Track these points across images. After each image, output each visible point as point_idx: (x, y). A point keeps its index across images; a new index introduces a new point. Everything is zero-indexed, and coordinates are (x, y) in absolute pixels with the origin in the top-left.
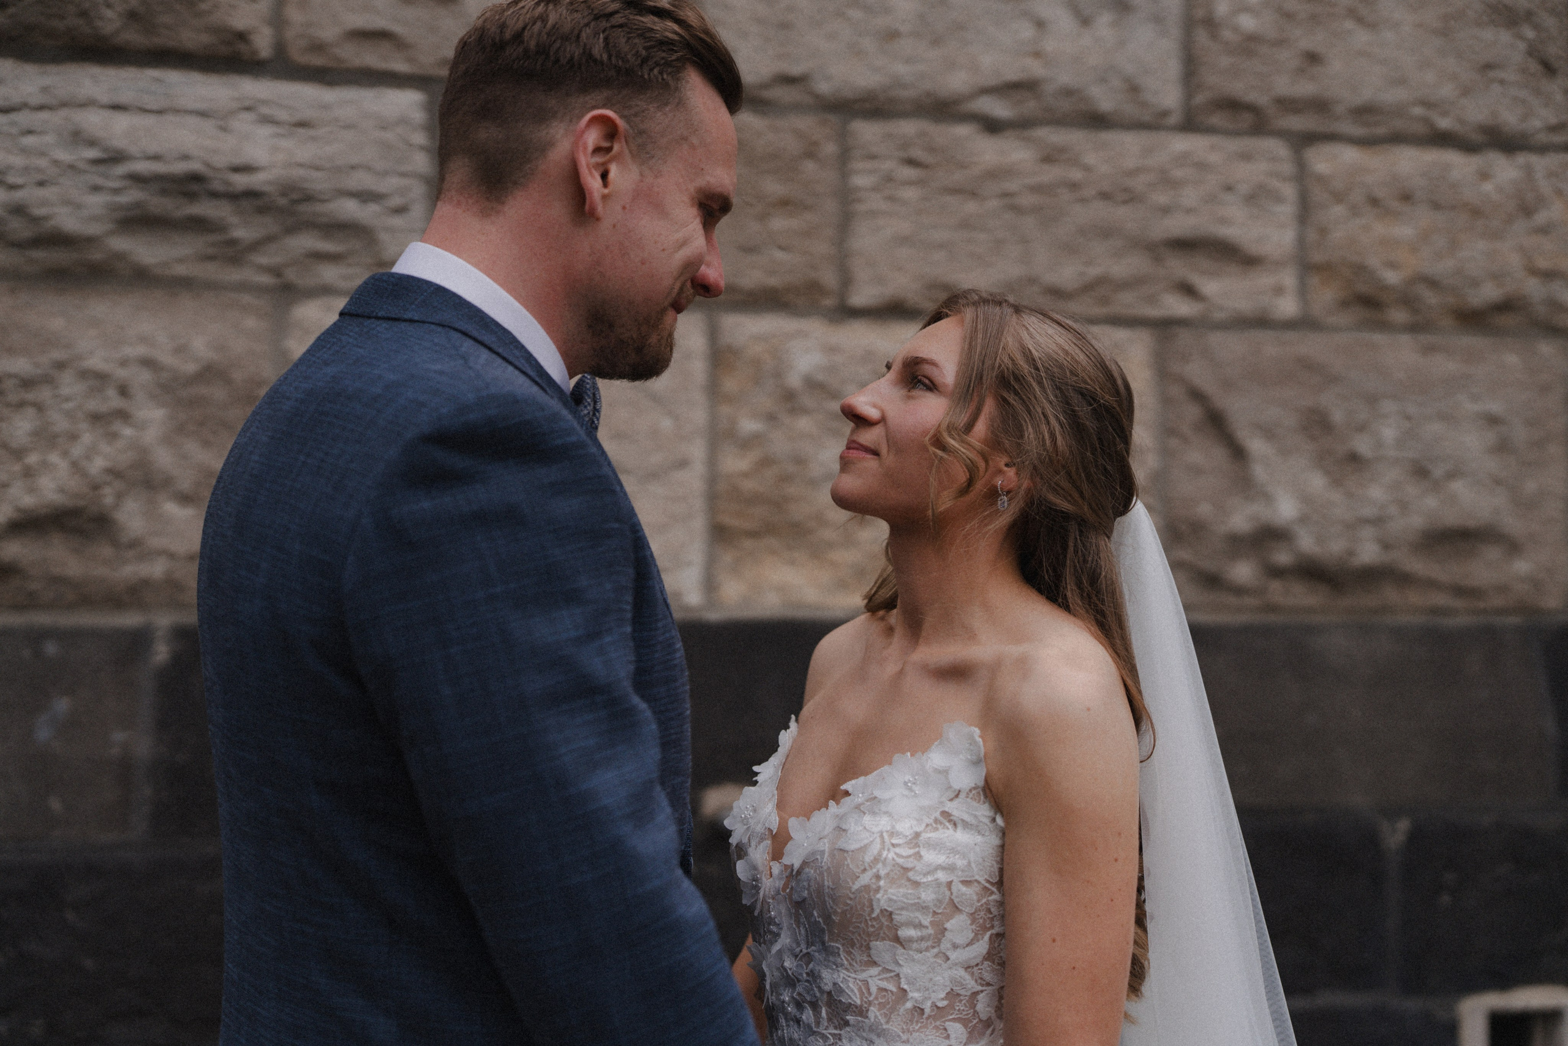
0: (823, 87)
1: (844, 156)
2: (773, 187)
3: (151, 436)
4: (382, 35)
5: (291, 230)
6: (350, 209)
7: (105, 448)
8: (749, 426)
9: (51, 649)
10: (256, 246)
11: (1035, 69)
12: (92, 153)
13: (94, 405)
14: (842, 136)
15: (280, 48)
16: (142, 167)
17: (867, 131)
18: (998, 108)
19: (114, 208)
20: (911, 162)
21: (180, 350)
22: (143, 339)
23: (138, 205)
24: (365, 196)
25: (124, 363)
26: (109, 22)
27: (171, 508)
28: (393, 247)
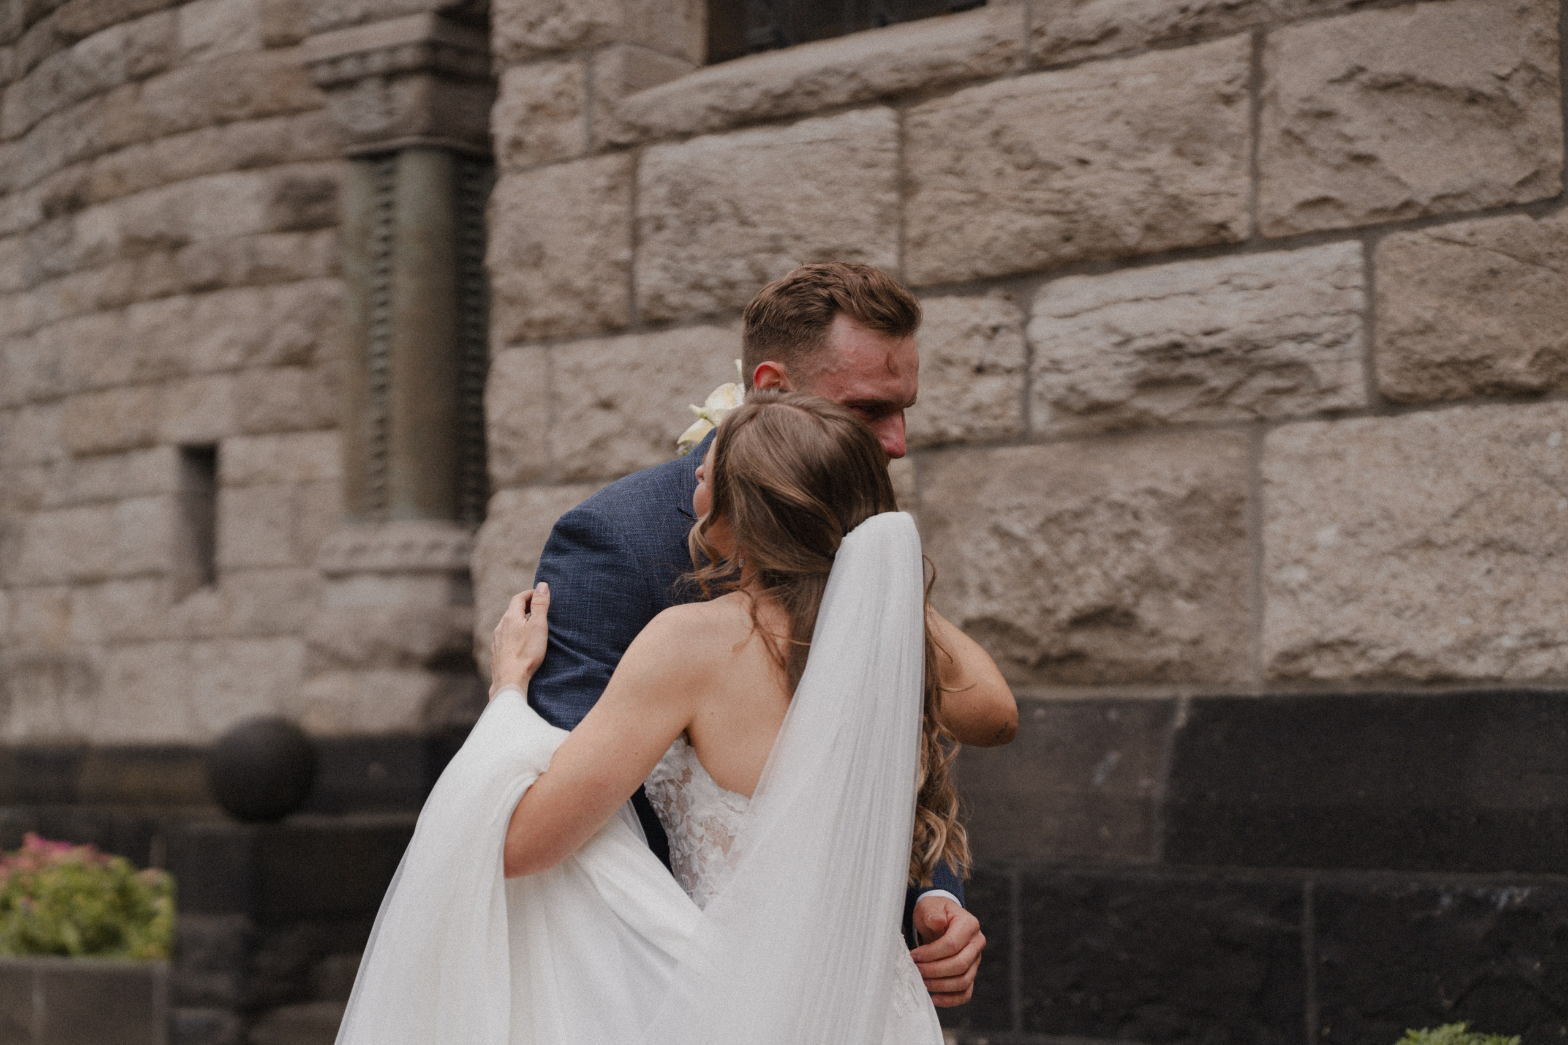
3: (1154, 550)
4: (1324, 201)
5: (1252, 374)
6: (1290, 350)
7: (1126, 560)
9: (1113, 715)
10: (1231, 390)
12: (1116, 339)
13: (1118, 528)
15: (1256, 229)
16: (1141, 344)
19: (1129, 377)
21: (1177, 480)
22: (1153, 475)
23: (1143, 372)
24: (1302, 338)
25: (1135, 494)
26: (1132, 236)
27: (1180, 604)
28: (1326, 376)
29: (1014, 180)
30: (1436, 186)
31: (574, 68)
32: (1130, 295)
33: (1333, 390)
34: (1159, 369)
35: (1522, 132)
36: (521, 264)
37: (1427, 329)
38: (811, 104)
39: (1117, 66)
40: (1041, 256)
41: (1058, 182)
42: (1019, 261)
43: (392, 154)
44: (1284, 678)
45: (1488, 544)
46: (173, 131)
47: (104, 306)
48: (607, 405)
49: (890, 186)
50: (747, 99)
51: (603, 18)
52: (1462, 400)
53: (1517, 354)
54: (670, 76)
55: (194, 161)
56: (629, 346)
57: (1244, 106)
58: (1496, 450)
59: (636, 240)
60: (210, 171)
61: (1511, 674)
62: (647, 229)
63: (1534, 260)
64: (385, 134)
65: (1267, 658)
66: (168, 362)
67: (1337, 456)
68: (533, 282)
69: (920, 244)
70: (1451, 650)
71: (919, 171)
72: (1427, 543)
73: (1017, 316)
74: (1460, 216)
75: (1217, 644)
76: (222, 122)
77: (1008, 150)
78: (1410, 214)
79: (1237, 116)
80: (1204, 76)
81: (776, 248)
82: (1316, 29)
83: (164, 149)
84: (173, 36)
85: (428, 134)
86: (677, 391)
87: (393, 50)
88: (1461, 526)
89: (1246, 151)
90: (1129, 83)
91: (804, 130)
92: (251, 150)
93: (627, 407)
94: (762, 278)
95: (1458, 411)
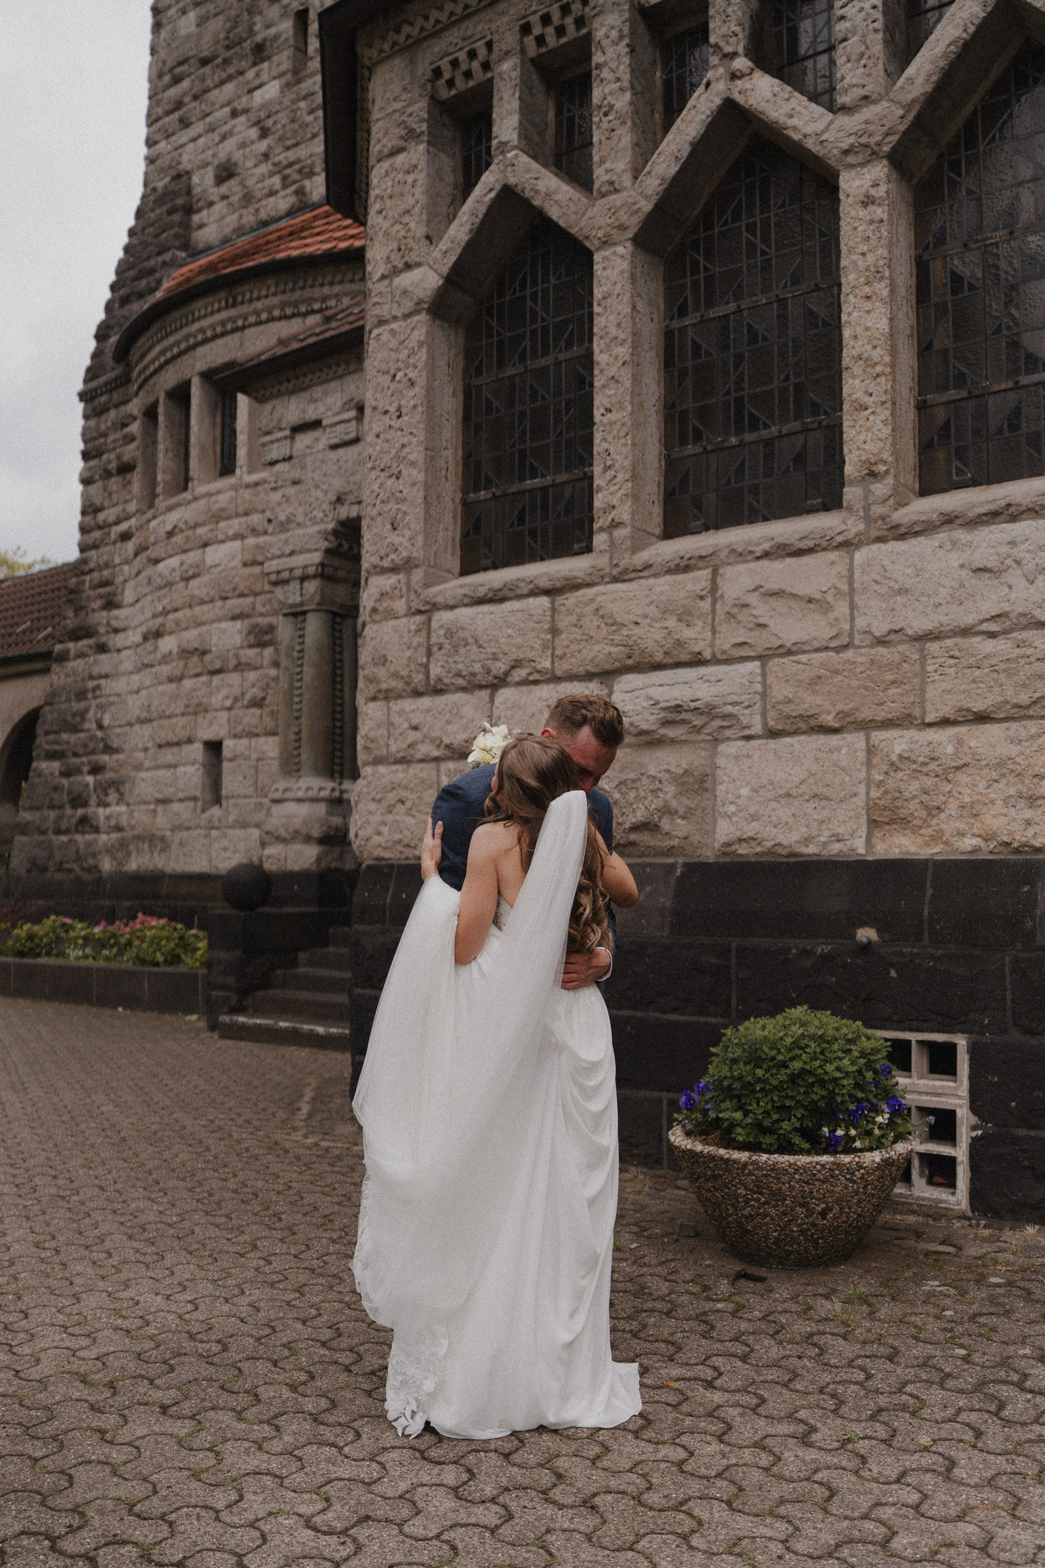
0: (910, 632)
1: (923, 659)
2: (889, 677)
3: (668, 797)
4: (744, 644)
5: (713, 718)
6: (729, 709)
7: (656, 801)
8: (878, 777)
9: (648, 870)
10: (703, 727)
11: (1006, 607)
12: (652, 702)
13: (652, 787)
14: (922, 650)
15: (714, 655)
16: (662, 705)
17: (933, 647)
18: (993, 627)
19: (658, 719)
20: (952, 657)
21: (679, 766)
22: (668, 763)
23: (664, 717)
24: (735, 704)
25: (660, 772)
26: (659, 657)
27: (679, 821)
28: (745, 721)
29: (604, 630)
30: (794, 640)
31: (401, 576)
32: (657, 682)
33: (748, 727)
34: (670, 716)
35: (831, 616)
36: (376, 664)
37: (790, 701)
38: (512, 594)
39: (651, 581)
40: (617, 664)
41: (625, 632)
42: (607, 667)
43: (305, 613)
44: (725, 854)
45: (815, 796)
46: (202, 602)
47: (171, 680)
48: (415, 728)
49: (547, 632)
50: (481, 592)
51: (415, 554)
52: (805, 733)
53: (829, 713)
54: (444, 581)
55: (211, 616)
56: (425, 702)
57: (709, 600)
58: (819, 755)
59: (429, 654)
60: (220, 620)
61: (824, 852)
62: (435, 648)
63: (837, 672)
64: (302, 604)
65: (717, 845)
66: (199, 705)
67: (748, 756)
68: (381, 672)
69: (561, 658)
70: (797, 842)
71: (561, 625)
72: (788, 795)
73: (606, 691)
74: (804, 652)
75: (696, 838)
76: (225, 599)
77: (603, 617)
78: (782, 651)
79: (706, 605)
80: (690, 587)
81: (495, 658)
82: (741, 567)
83: (197, 610)
84: (203, 561)
85: (318, 604)
86: (448, 722)
87: (305, 567)
88: (804, 788)
89: (710, 620)
90: (658, 589)
91: (508, 606)
92: (238, 611)
93: (425, 730)
94: (488, 671)
95: (802, 737)
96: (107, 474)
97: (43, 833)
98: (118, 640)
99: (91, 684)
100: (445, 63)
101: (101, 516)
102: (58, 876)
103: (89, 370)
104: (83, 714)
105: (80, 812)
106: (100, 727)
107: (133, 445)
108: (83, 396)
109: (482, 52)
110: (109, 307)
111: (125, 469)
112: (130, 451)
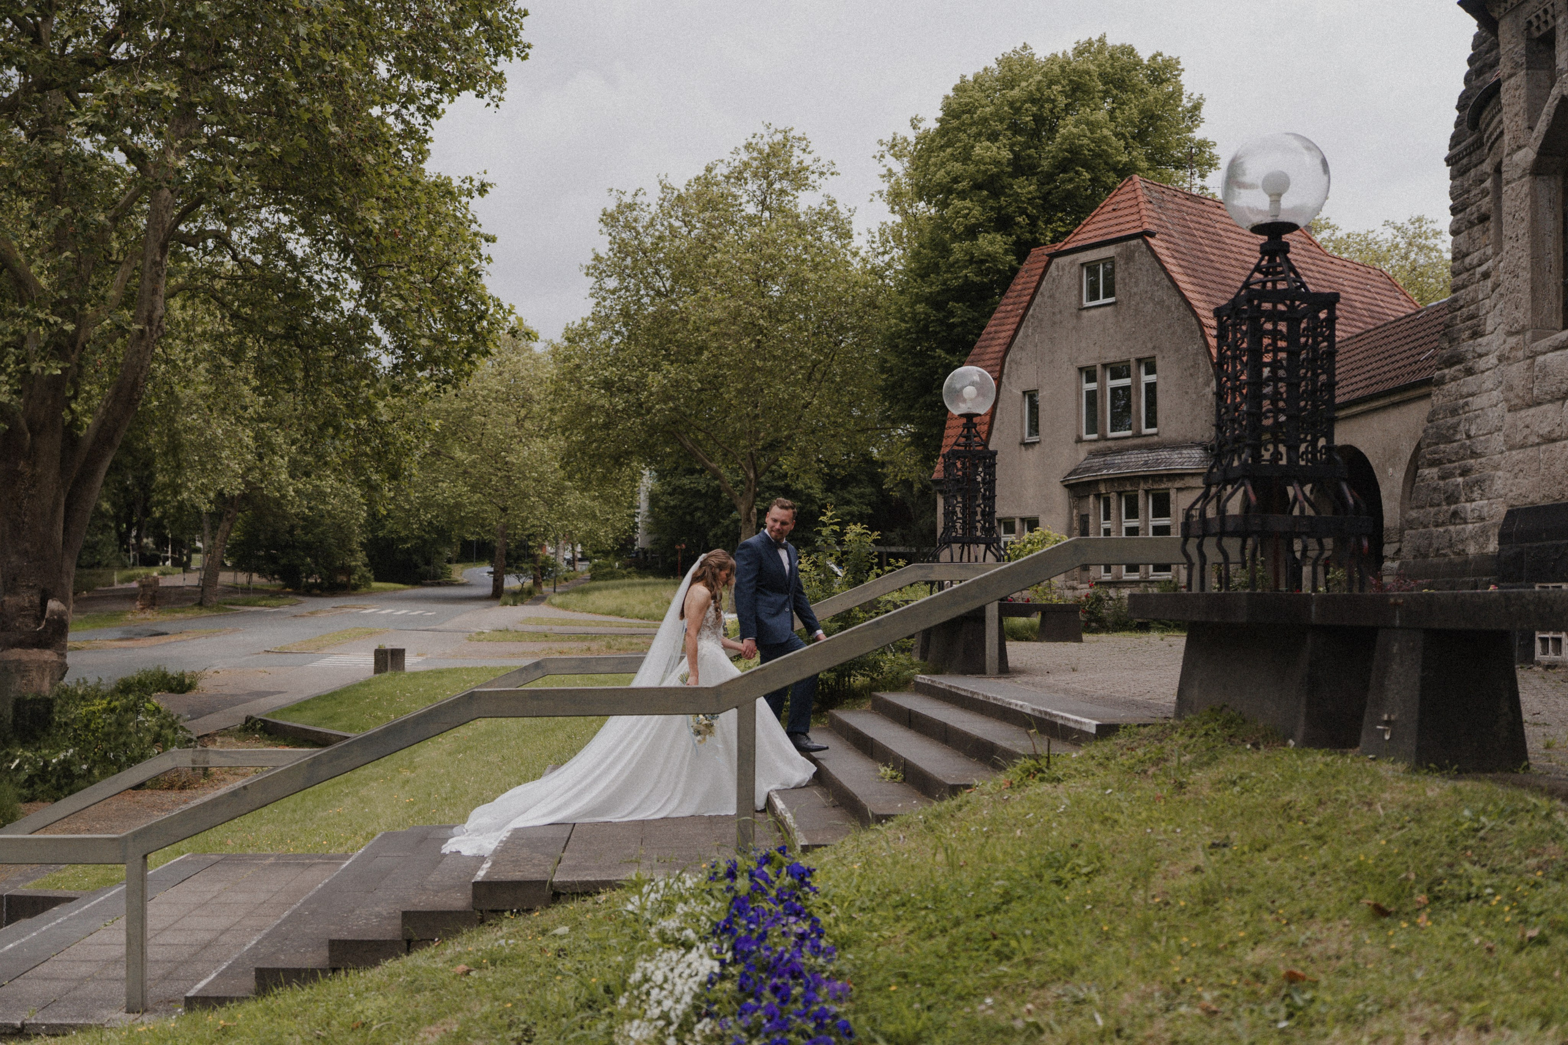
96: (1471, 224)
97: (1425, 527)
98: (1482, 364)
99: (1461, 402)
100: (1532, 18)
101: (1467, 260)
102: (1436, 560)
103: (1453, 138)
104: (1455, 428)
105: (1453, 507)
106: (1469, 437)
107: (1487, 199)
108: (1449, 161)
109: (1550, 10)
110: (1467, 79)
111: (1484, 218)
112: (1486, 203)
